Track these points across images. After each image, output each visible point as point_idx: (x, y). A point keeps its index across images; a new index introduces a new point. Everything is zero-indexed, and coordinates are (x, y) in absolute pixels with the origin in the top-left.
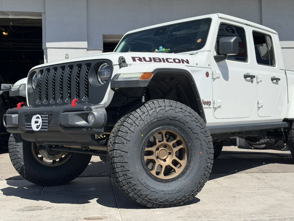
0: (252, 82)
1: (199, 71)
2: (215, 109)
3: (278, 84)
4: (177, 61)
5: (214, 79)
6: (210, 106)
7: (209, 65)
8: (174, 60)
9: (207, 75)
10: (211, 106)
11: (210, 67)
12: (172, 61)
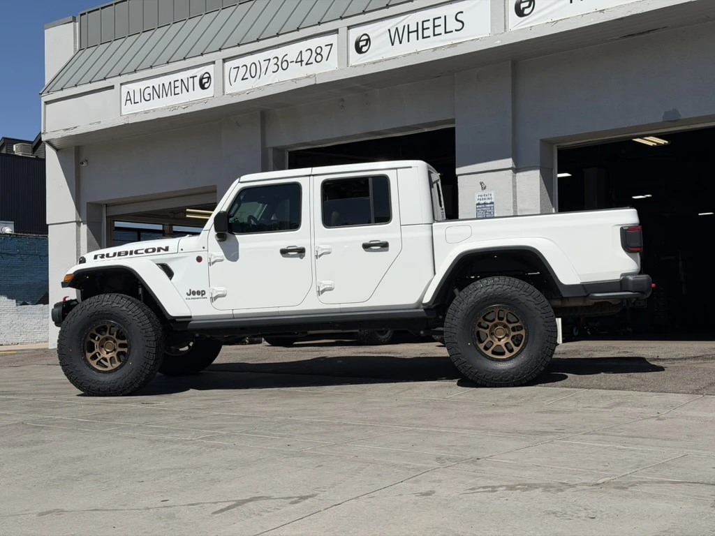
0: (302, 257)
1: (185, 257)
2: (213, 299)
3: (387, 250)
4: (150, 250)
5: (210, 264)
6: (204, 296)
7: (204, 248)
8: (147, 251)
9: (199, 259)
10: (208, 295)
11: (206, 249)
12: (143, 251)
